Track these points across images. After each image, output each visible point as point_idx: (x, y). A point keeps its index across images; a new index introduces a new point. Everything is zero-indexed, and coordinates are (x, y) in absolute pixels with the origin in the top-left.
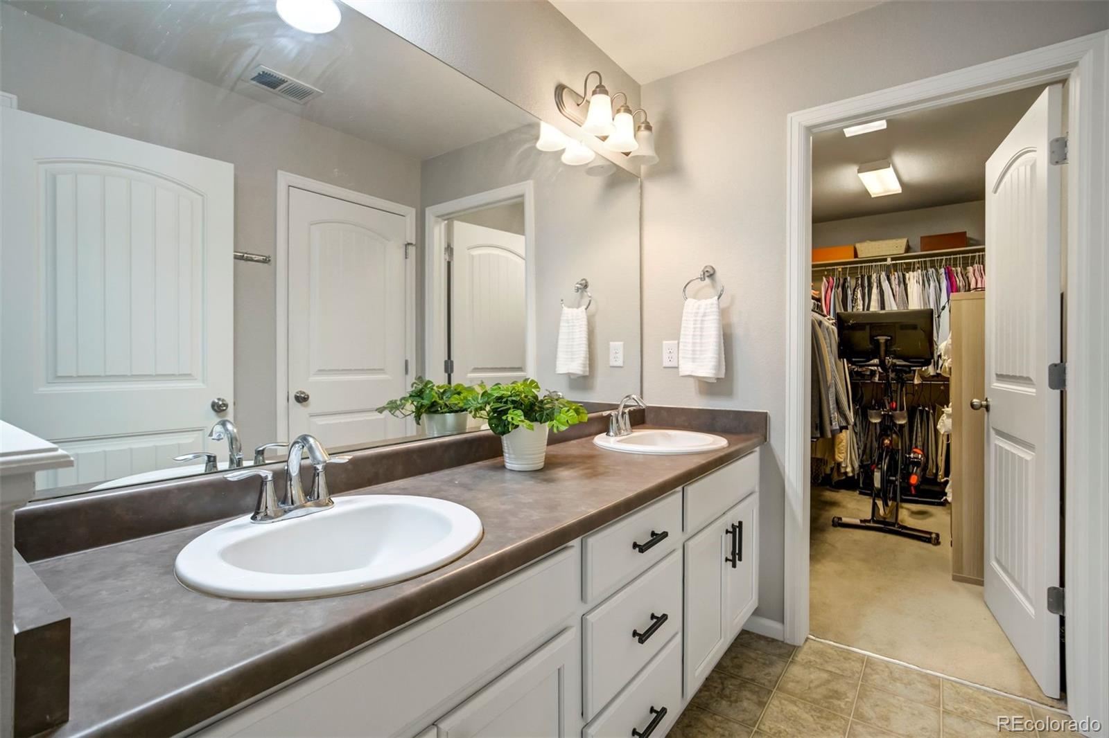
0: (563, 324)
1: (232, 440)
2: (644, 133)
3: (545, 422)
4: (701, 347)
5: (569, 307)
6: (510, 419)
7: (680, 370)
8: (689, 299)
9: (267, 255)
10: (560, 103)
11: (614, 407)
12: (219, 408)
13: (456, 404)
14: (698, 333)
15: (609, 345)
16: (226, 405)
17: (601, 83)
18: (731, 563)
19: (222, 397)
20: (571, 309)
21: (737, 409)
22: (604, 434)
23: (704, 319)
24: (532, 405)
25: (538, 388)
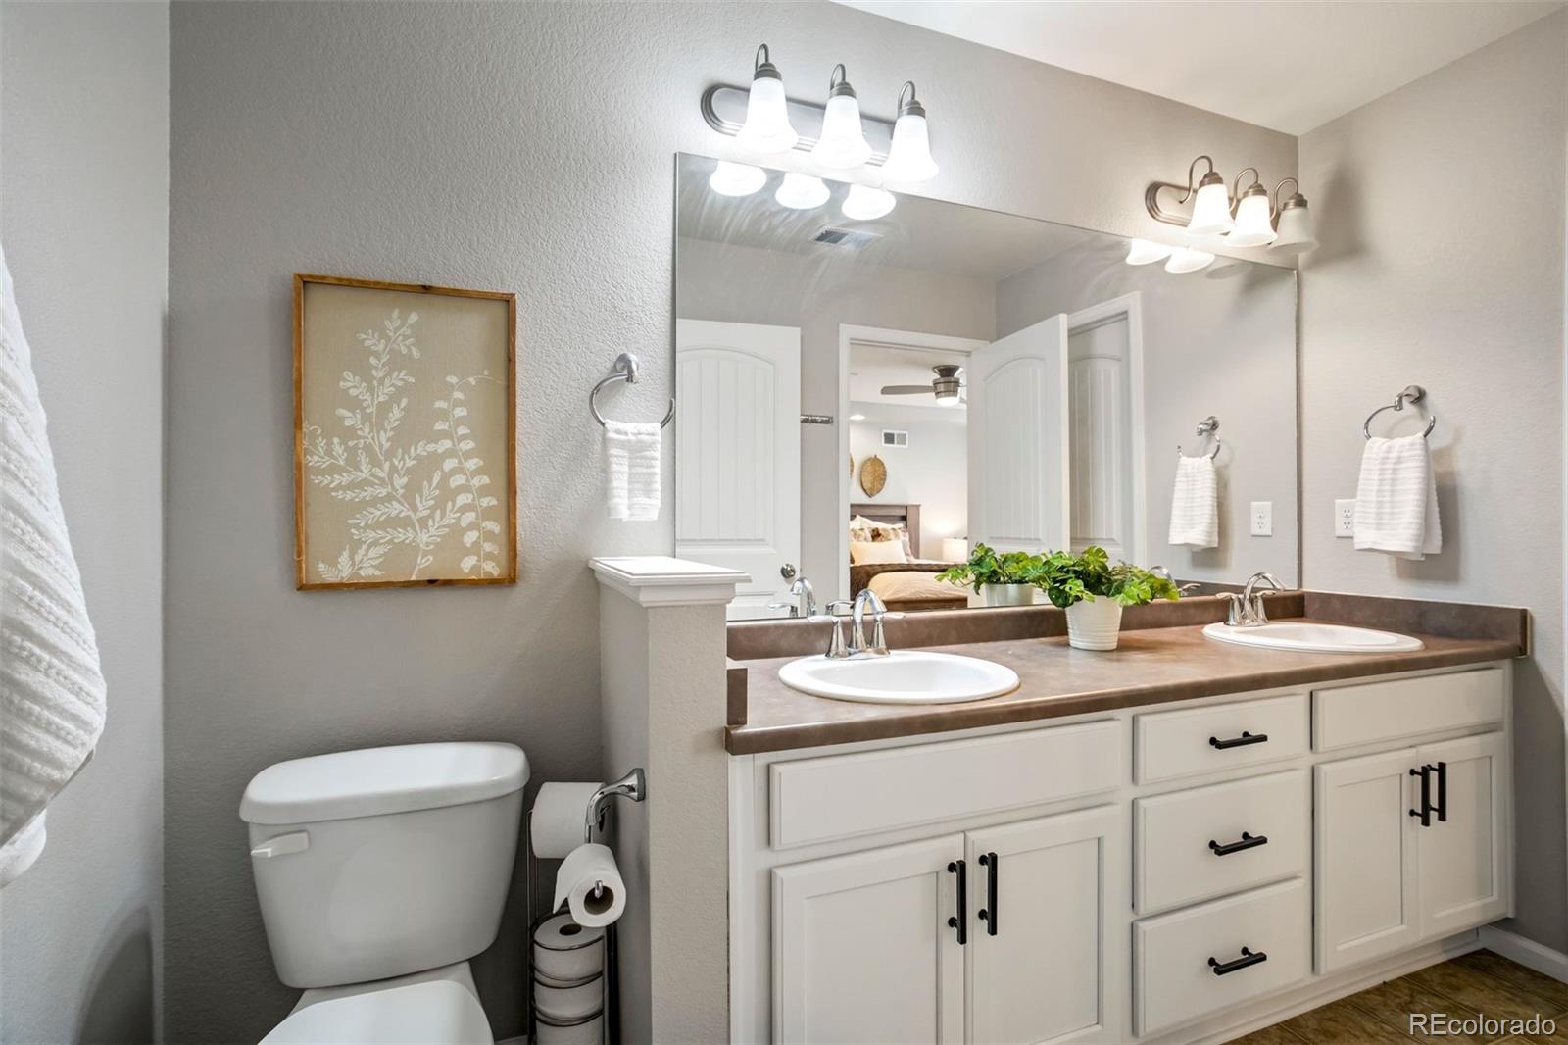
0: (1180, 479)
1: (809, 596)
2: (1292, 213)
3: (1113, 595)
4: (1392, 507)
5: (1188, 456)
6: (1067, 589)
7: (1356, 540)
8: (1373, 439)
9: (830, 415)
10: (1153, 208)
11: (1239, 590)
12: (787, 573)
13: (1016, 573)
14: (1387, 488)
15: (1250, 505)
16: (793, 571)
17: (1211, 170)
18: (1420, 818)
19: (790, 563)
20: (1190, 459)
21: (1467, 603)
22: (1222, 624)
23: (1397, 466)
24: (1099, 577)
25: (1107, 557)
